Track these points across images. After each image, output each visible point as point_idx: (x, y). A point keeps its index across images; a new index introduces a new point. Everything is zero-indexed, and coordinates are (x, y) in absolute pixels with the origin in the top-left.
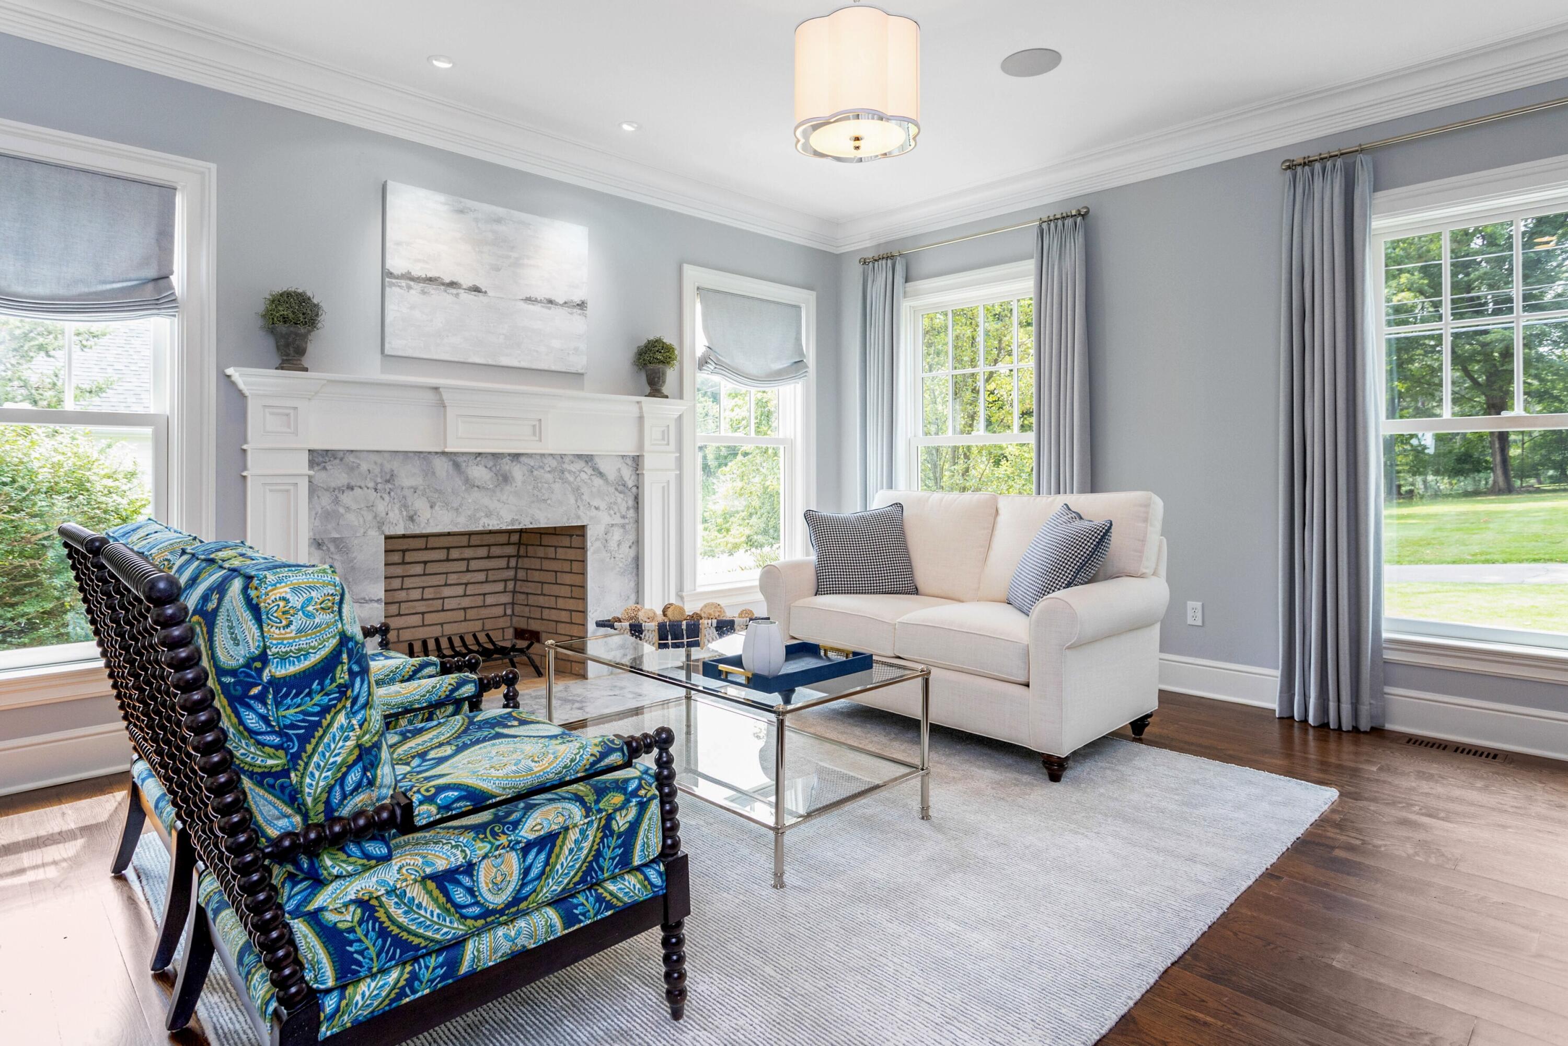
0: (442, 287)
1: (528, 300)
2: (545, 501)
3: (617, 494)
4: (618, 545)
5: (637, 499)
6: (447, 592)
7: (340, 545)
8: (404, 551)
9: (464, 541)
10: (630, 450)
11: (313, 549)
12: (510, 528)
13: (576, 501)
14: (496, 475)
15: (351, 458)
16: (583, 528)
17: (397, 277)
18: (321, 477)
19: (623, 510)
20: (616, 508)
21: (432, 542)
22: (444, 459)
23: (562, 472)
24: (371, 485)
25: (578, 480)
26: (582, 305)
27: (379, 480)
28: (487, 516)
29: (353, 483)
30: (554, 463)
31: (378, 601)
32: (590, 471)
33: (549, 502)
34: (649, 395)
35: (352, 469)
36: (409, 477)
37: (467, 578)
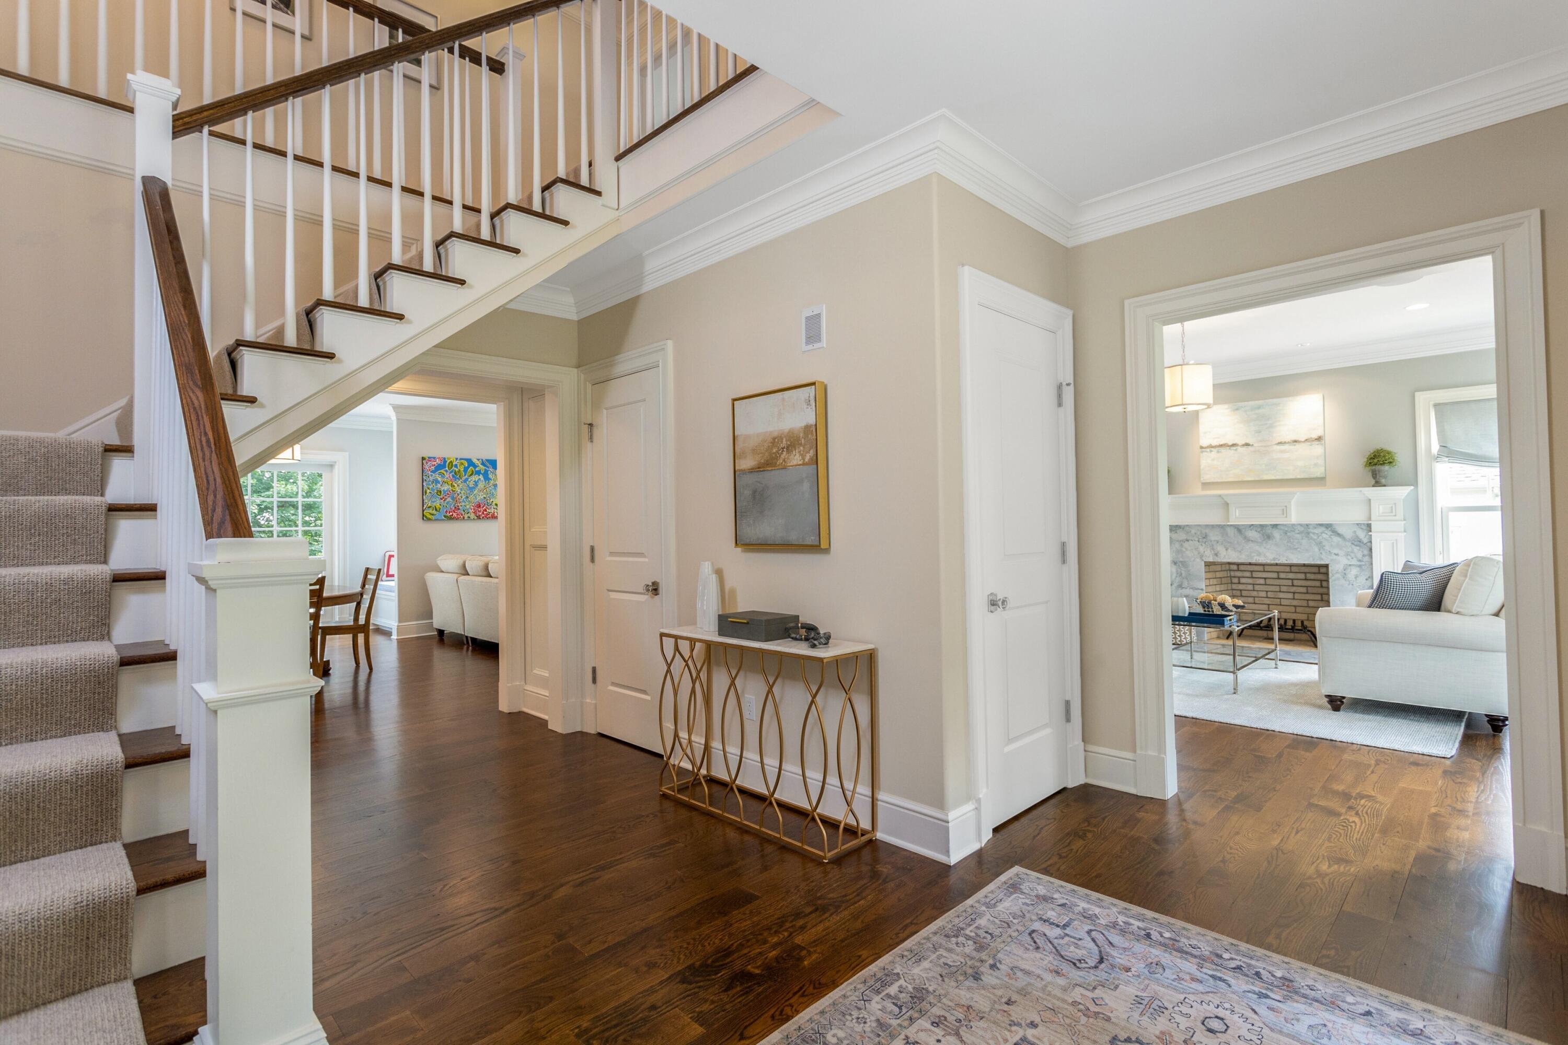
0: (1228, 448)
1: (1280, 443)
2: (1296, 549)
3: (1353, 546)
4: (1356, 578)
5: (1371, 549)
6: (1282, 595)
7: (1184, 564)
9: (1288, 569)
10: (1361, 518)
11: (1173, 565)
13: (1320, 550)
14: (1263, 535)
15: (1188, 529)
16: (1326, 566)
17: (1206, 448)
18: (1174, 536)
19: (1360, 555)
21: (1267, 568)
22: (1232, 528)
23: (1308, 533)
24: (1197, 539)
25: (1320, 538)
26: (1319, 439)
27: (1200, 537)
28: (1258, 555)
29: (1189, 539)
30: (1302, 529)
31: (1202, 589)
32: (1330, 533)
33: (1299, 550)
34: (1374, 486)
35: (1188, 533)
36: (1214, 536)
37: (1293, 589)
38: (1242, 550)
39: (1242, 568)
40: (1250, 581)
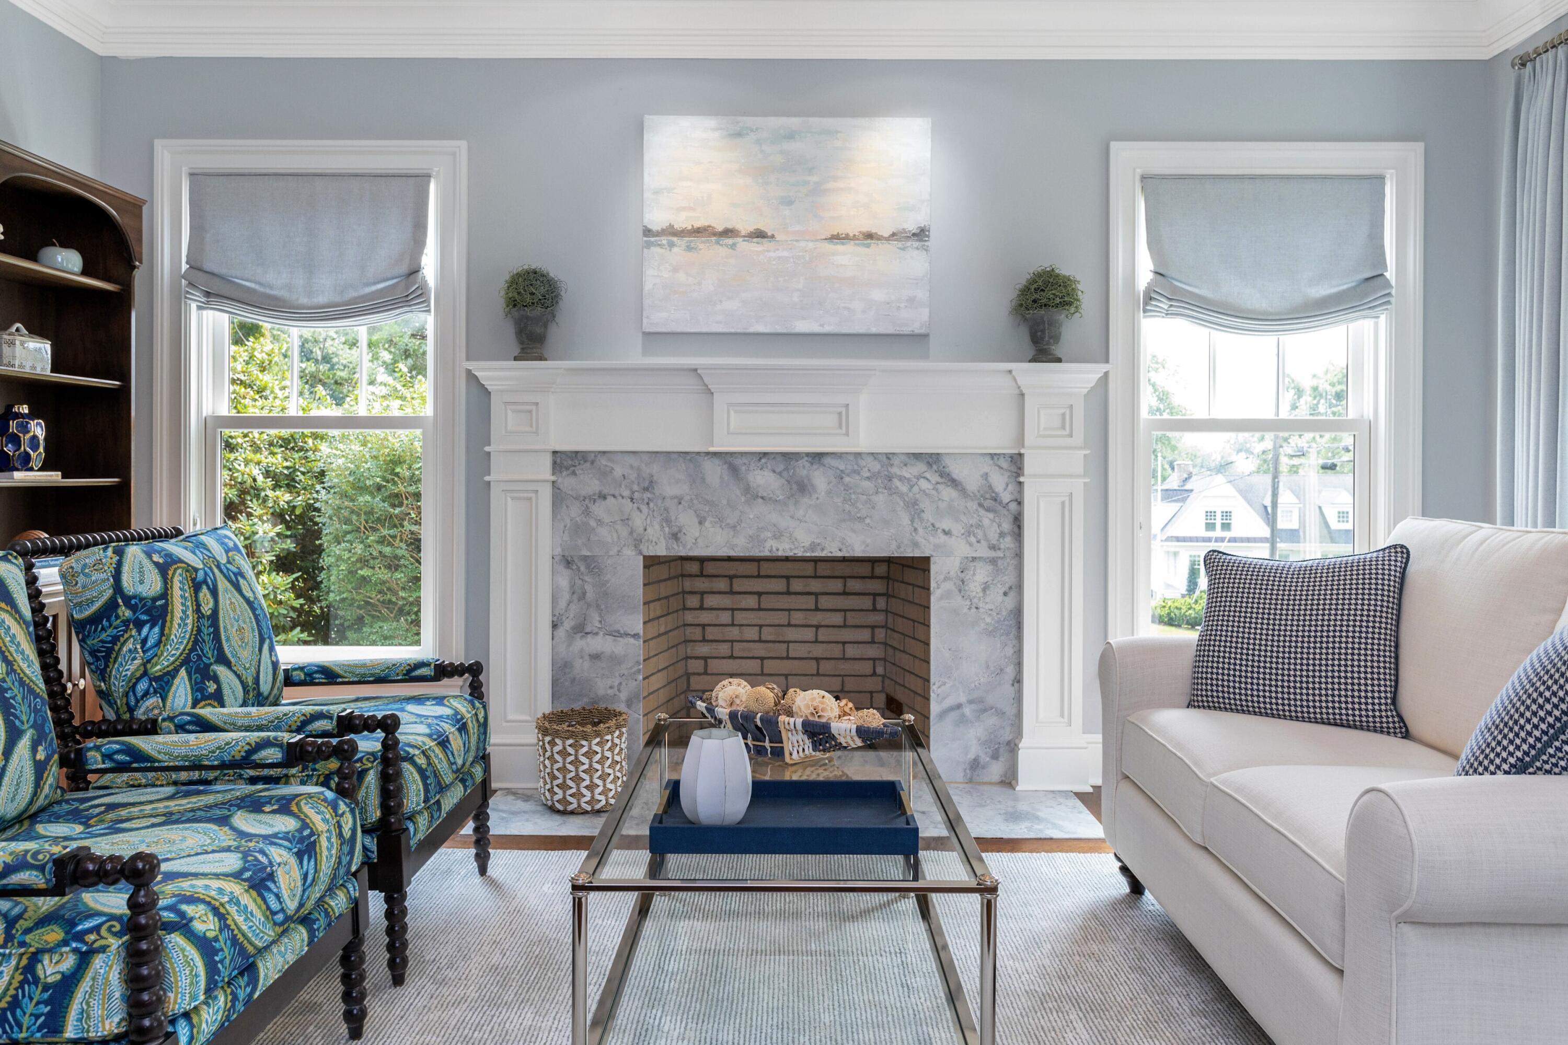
0: (714, 239)
1: (835, 238)
2: (861, 519)
3: (982, 512)
4: (984, 590)
5: (1018, 521)
6: (792, 634)
7: (592, 565)
8: (731, 577)
9: (809, 569)
10: (1002, 443)
11: (561, 568)
12: (808, 554)
13: (912, 521)
14: (788, 482)
15: (603, 461)
16: (926, 560)
17: (658, 234)
18: (567, 483)
19: (993, 535)
20: (980, 533)
21: (766, 568)
22: (717, 461)
23: (890, 478)
24: (626, 493)
25: (915, 489)
26: (921, 234)
27: (636, 487)
28: (775, 537)
29: (605, 491)
30: (876, 467)
31: (635, 636)
32: (935, 478)
33: (868, 521)
34: (1034, 360)
35: (604, 474)
36: (672, 483)
37: (817, 618)
38: (740, 522)
39: (710, 568)
40: (726, 601)
